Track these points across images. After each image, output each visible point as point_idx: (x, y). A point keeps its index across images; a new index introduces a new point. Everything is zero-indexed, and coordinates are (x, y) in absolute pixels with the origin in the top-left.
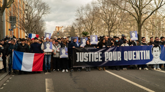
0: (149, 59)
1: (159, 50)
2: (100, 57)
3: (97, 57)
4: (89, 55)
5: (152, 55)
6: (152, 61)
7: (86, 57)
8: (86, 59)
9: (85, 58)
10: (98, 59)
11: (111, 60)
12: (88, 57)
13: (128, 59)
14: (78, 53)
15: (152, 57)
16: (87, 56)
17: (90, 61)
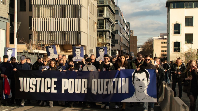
0: (127, 92)
1: (146, 79)
2: (54, 86)
3: (49, 86)
4: (37, 81)
5: (133, 87)
6: (132, 97)
7: (33, 85)
8: (32, 88)
9: (31, 86)
10: (50, 88)
11: (72, 92)
12: (36, 85)
13: (97, 93)
14: (21, 79)
15: (132, 91)
16: (35, 83)
17: (38, 91)
